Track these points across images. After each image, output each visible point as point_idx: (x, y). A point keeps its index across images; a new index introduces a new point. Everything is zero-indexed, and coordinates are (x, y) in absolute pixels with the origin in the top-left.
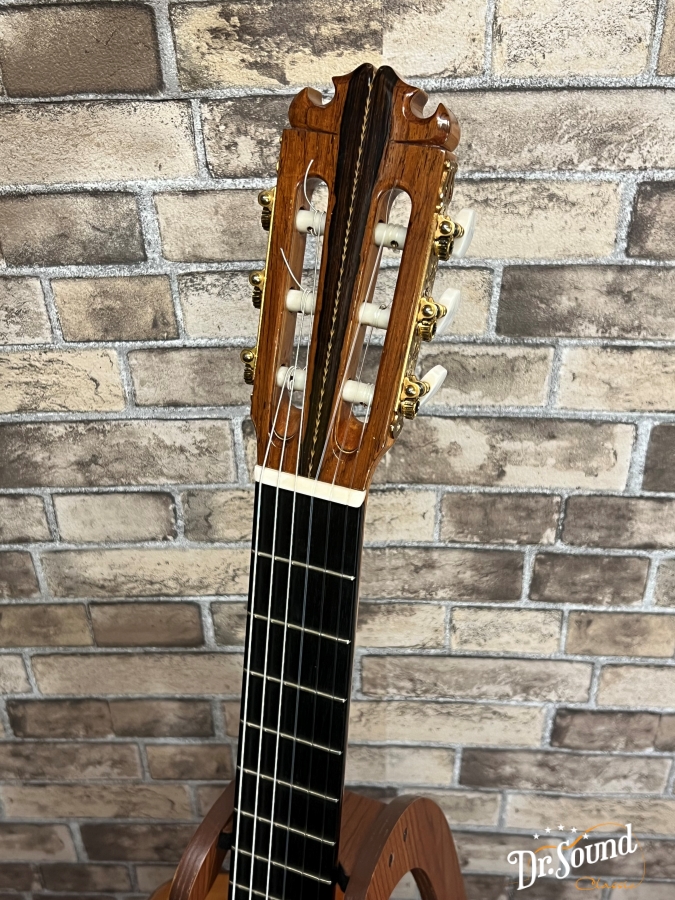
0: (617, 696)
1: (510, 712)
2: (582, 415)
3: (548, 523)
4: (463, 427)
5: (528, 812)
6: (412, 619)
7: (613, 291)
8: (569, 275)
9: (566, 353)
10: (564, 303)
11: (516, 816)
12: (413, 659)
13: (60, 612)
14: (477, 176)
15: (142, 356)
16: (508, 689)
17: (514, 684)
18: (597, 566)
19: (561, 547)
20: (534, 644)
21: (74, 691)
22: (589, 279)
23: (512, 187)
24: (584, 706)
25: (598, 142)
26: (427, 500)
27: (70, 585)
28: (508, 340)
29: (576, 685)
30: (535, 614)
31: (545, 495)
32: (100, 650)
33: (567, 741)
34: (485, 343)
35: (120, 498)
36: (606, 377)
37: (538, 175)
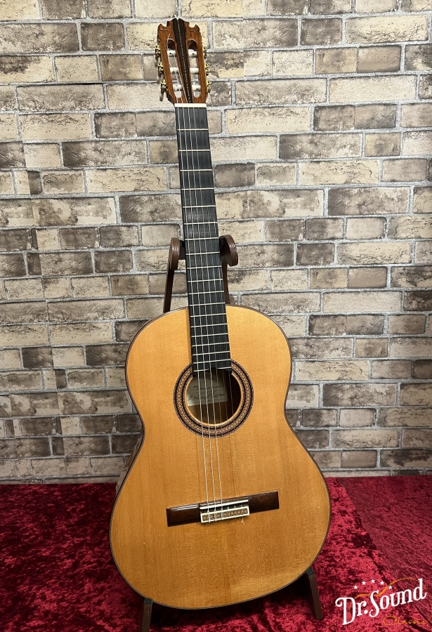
0: (330, 308)
1: (294, 319)
2: (307, 187)
3: (300, 231)
4: (271, 194)
5: (304, 371)
6: (258, 277)
7: (311, 142)
8: (298, 138)
9: (300, 164)
10: (298, 147)
11: (300, 373)
12: (258, 295)
13: (139, 278)
14: (270, 106)
15: (173, 169)
16: (292, 307)
17: (294, 304)
18: (317, 248)
19: (305, 241)
20: (299, 285)
21: (140, 317)
22: (305, 139)
23: (280, 109)
24: (319, 314)
25: (303, 95)
26: (261, 224)
27: (143, 265)
28: (283, 161)
29: (316, 304)
30: (299, 271)
31: (298, 220)
32: (151, 296)
33: (315, 332)
34: (276, 162)
35: (163, 226)
36: (313, 173)
37: (287, 105)
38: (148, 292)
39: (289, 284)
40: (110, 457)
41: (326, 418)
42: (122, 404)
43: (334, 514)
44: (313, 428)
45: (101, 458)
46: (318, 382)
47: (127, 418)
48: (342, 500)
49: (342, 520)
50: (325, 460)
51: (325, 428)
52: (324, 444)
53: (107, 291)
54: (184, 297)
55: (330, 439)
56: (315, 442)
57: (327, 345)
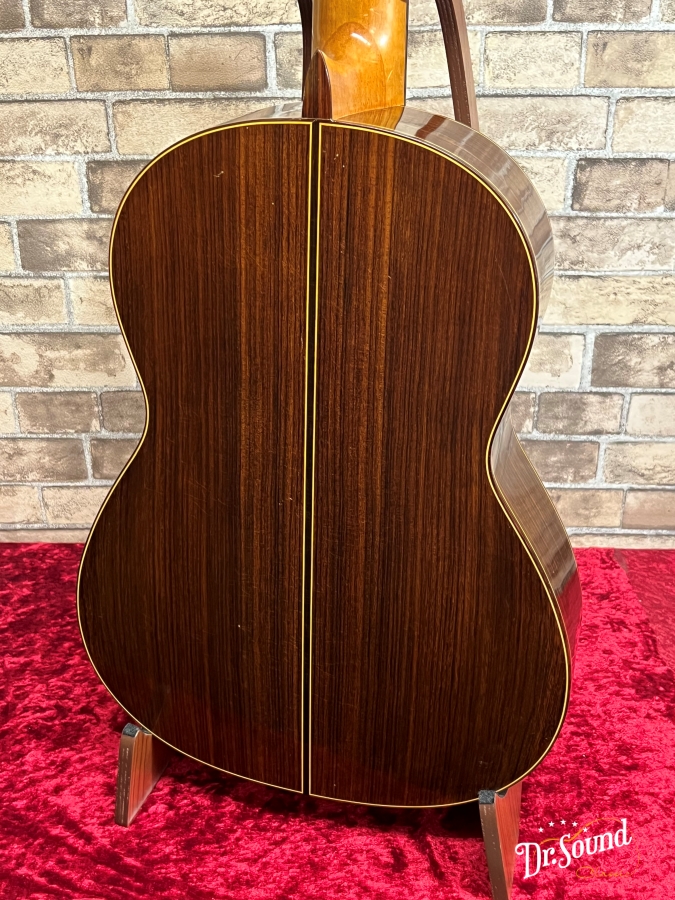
38: (167, 85)
39: (530, 72)
40: (89, 487)
41: (596, 415)
42: (111, 366)
43: (597, 626)
44: (562, 437)
45: (68, 487)
46: (582, 329)
47: (124, 399)
48: (617, 598)
49: (613, 640)
50: (586, 509)
51: (592, 438)
52: (586, 473)
53: (64, 78)
54: (258, 99)
55: (601, 463)
56: (563, 468)
57: (614, 236)
